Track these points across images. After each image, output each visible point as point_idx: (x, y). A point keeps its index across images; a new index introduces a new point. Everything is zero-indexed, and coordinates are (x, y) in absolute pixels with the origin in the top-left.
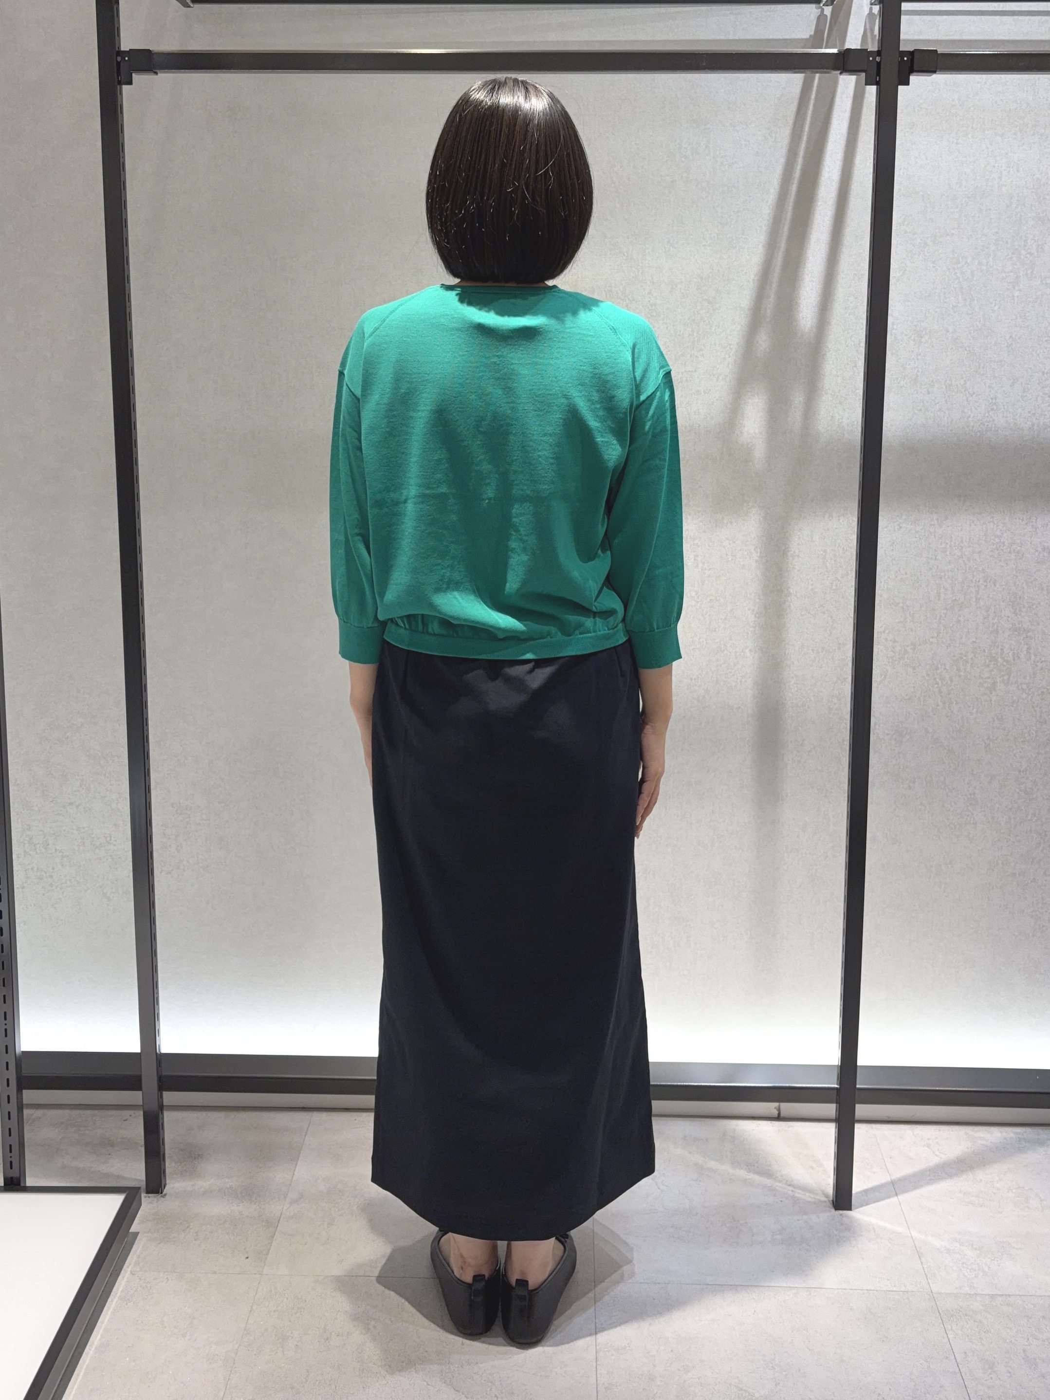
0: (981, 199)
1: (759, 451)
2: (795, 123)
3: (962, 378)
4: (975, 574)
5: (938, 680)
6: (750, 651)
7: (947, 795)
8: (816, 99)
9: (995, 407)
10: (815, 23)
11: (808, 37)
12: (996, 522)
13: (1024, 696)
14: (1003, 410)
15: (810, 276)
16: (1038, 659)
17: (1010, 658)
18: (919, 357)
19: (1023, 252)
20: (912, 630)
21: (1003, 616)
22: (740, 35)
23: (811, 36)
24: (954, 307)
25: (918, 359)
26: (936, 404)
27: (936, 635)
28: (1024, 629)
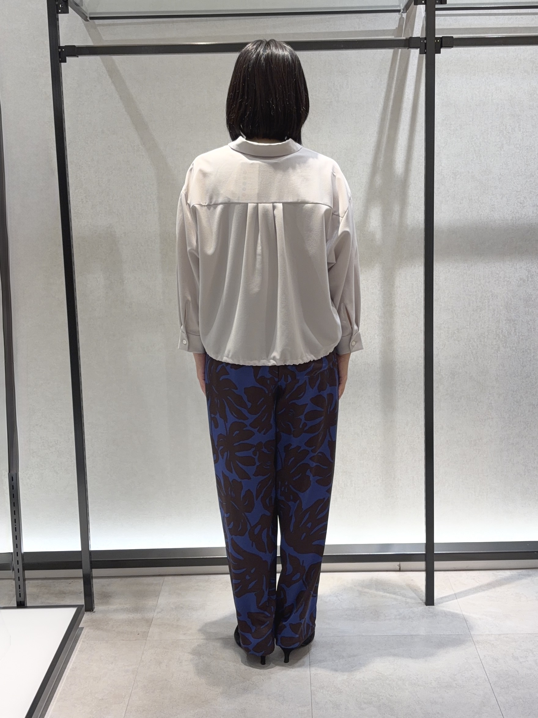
0: (483, 106)
1: (378, 236)
2: (390, 72)
3: (477, 195)
4: (487, 293)
5: (471, 347)
6: (378, 335)
7: (478, 404)
8: (400, 59)
9: (494, 210)
10: (398, 21)
11: (395, 28)
12: (496, 267)
13: (514, 353)
14: (498, 210)
15: (400, 147)
16: (520, 334)
17: (507, 334)
18: (456, 186)
19: (505, 132)
20: (457, 322)
21: (501, 313)
22: (362, 29)
23: (396, 28)
26: (464, 209)
27: (469, 324)
28: (512, 320)
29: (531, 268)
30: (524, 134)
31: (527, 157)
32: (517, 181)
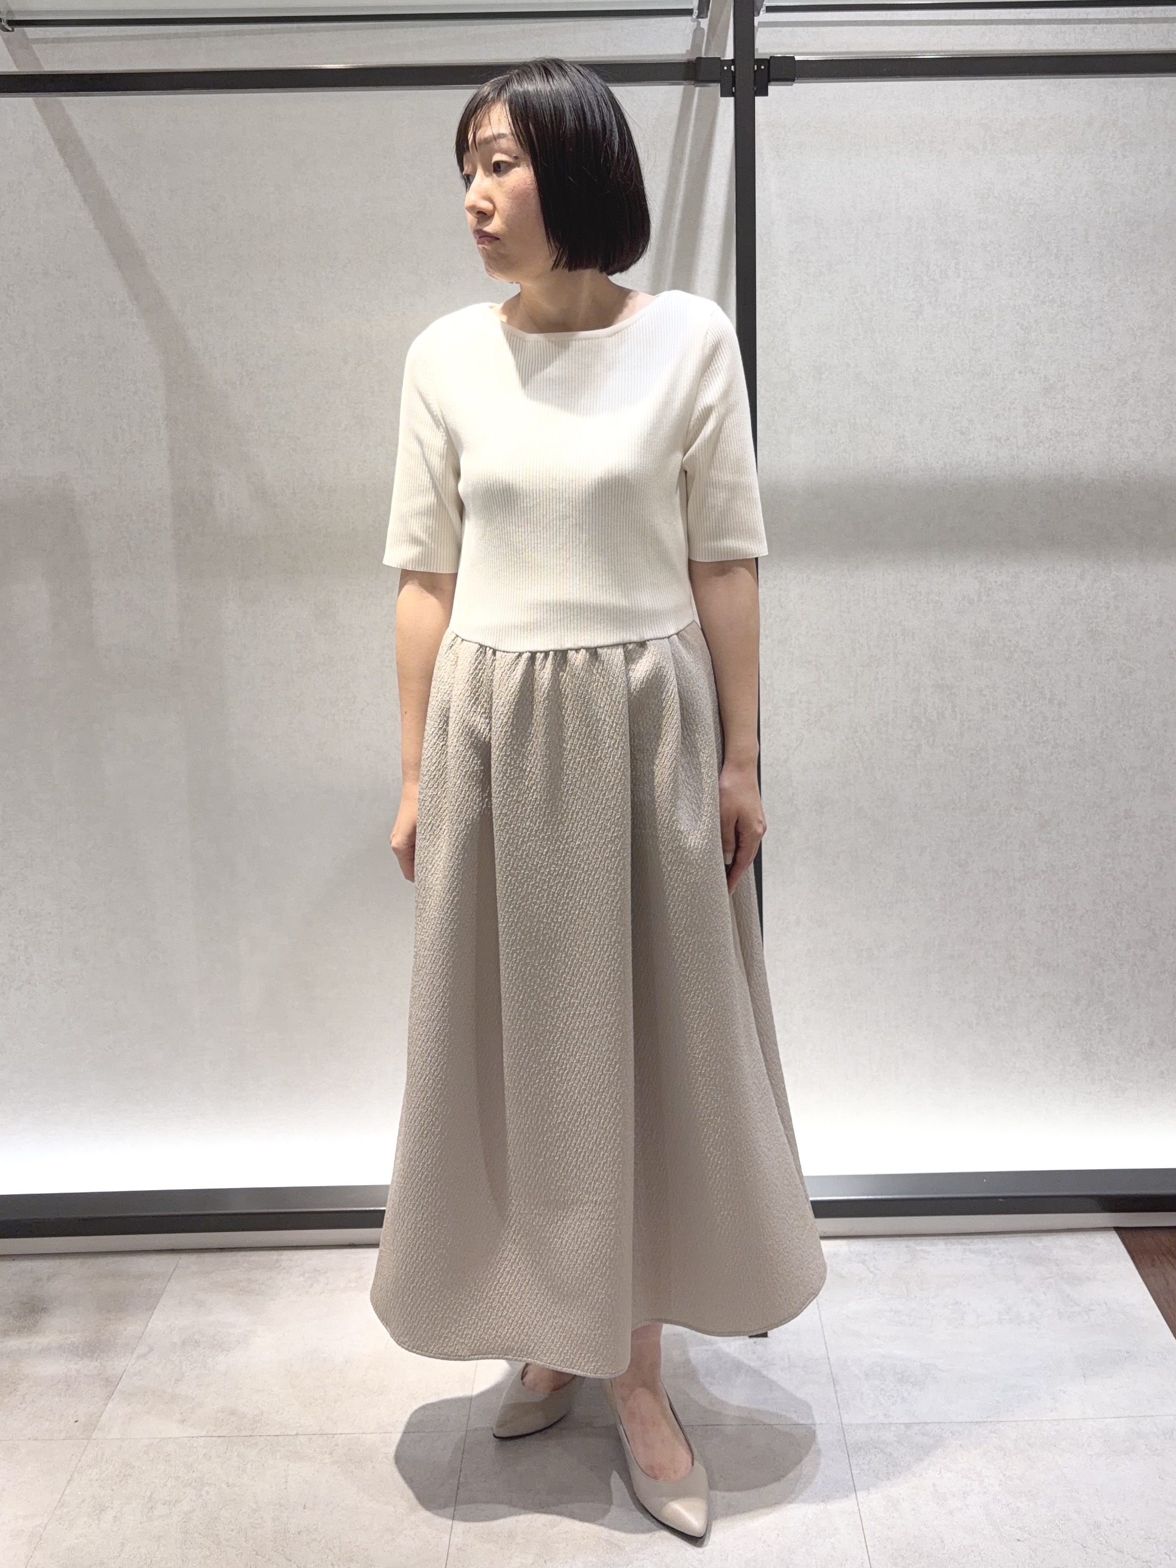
0: (878, 222)
2: (675, 146)
3: (867, 416)
4: (891, 627)
5: (857, 744)
7: (875, 870)
8: (696, 119)
9: (903, 447)
10: (691, 36)
11: (685, 52)
12: (911, 571)
13: (952, 758)
14: (912, 449)
16: (965, 716)
18: (820, 395)
19: (925, 278)
20: (827, 689)
21: (924, 672)
23: (687, 51)
24: (854, 340)
25: (819, 397)
26: (840, 445)
27: (852, 695)
28: (947, 685)
29: (987, 574)
30: (967, 284)
31: (974, 333)
32: (953, 386)
